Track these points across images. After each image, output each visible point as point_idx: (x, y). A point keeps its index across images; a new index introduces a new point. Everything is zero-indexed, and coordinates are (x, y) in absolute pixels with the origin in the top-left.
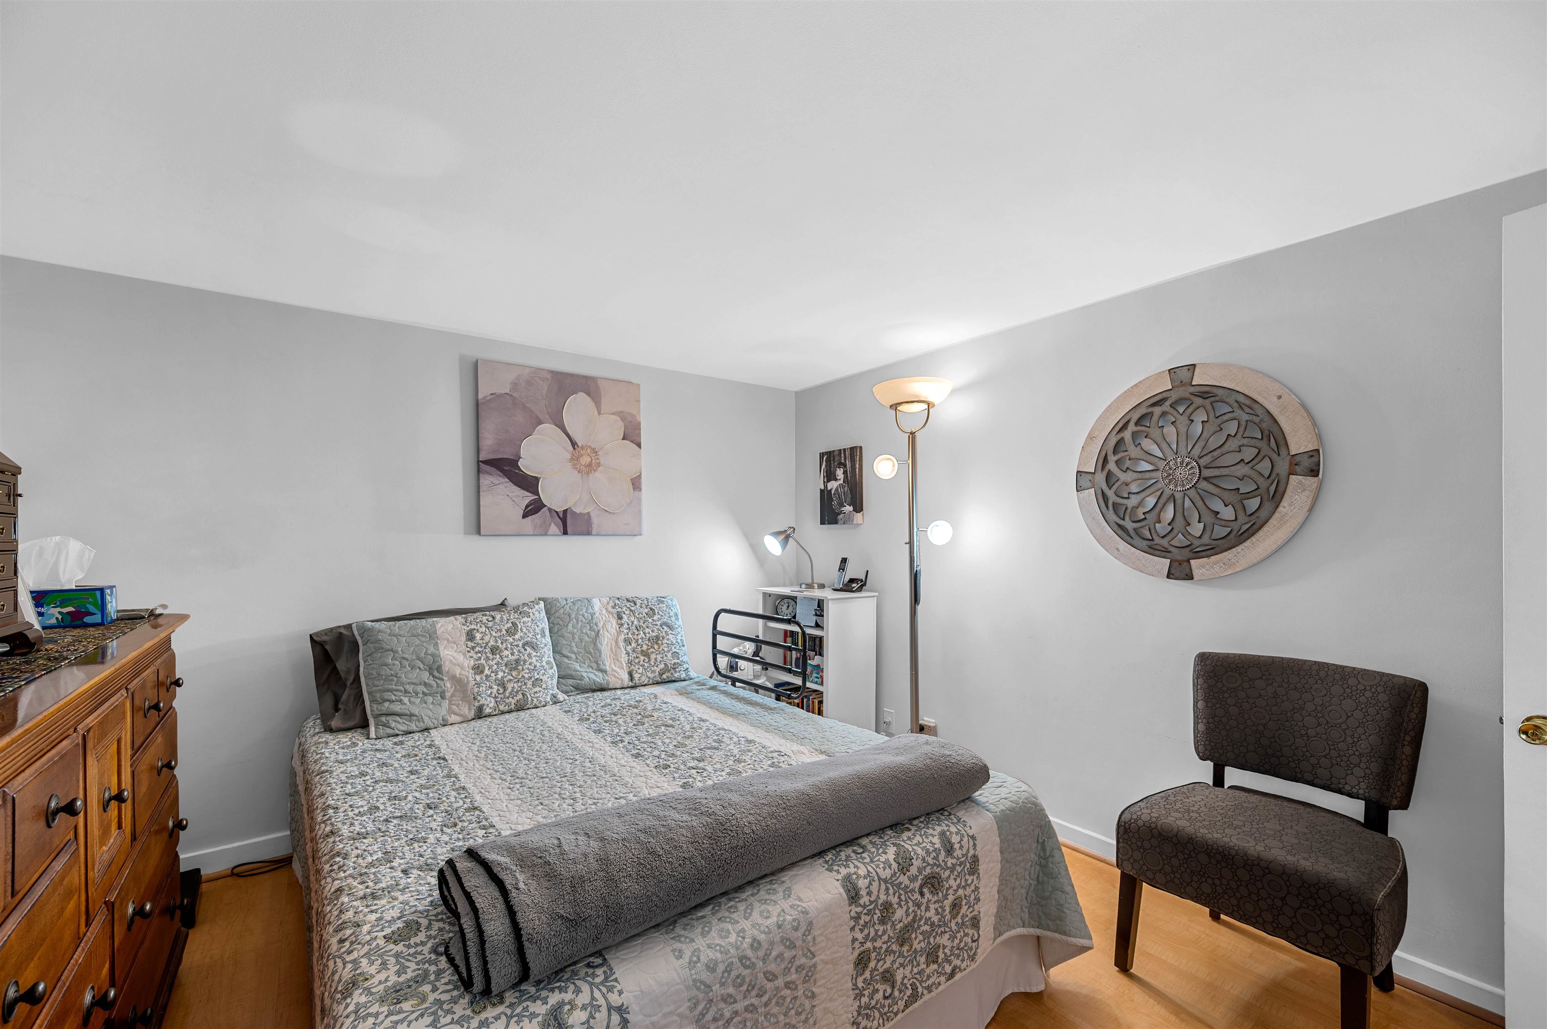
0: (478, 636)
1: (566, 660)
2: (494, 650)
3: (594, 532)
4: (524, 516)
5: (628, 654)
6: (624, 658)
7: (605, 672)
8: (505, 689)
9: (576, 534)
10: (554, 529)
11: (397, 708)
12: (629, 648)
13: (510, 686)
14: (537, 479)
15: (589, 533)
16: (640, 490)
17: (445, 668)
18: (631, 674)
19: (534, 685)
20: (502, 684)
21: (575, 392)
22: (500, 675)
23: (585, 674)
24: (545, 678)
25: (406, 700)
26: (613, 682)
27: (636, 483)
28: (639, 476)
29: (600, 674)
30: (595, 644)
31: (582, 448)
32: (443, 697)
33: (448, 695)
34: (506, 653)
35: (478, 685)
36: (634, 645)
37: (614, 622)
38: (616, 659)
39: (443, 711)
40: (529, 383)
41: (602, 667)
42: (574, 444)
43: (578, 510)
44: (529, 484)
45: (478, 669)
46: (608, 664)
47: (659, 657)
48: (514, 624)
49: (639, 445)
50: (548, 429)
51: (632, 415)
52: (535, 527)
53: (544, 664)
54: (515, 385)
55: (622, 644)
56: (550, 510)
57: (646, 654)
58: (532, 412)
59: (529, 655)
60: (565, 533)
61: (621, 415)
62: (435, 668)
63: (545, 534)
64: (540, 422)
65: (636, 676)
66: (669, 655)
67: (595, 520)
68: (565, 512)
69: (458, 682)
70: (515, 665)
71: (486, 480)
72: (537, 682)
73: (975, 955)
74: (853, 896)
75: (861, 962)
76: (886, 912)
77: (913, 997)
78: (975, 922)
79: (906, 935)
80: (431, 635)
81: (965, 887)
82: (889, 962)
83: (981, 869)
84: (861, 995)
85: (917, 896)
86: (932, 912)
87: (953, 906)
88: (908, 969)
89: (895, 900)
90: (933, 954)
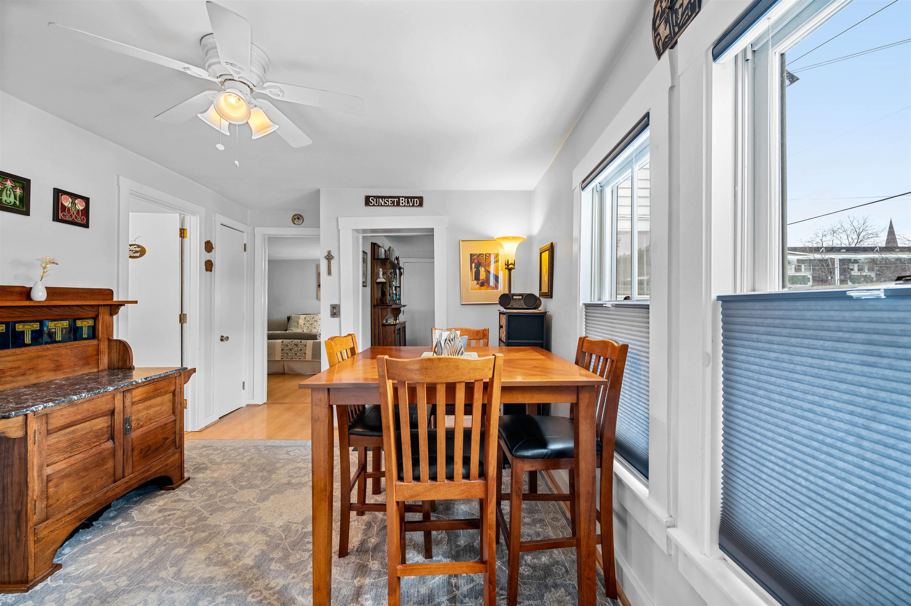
0: (306, 318)
2: (309, 321)
20: (308, 327)
24: (317, 327)
25: (293, 328)
33: (297, 327)
35: (303, 327)
39: (297, 330)
45: (304, 324)
48: (314, 318)
53: (318, 325)
62: (298, 323)
69: (301, 326)
70: (311, 324)
71: (319, 289)
72: (315, 328)
73: (305, 358)
74: (282, 342)
75: (282, 350)
76: (287, 346)
77: (292, 358)
78: (305, 354)
79: (290, 350)
80: (299, 318)
81: (303, 348)
82: (287, 352)
83: (307, 347)
84: (282, 353)
85: (293, 345)
86: (296, 349)
87: (300, 349)
88: (291, 354)
89: (289, 345)
90: (296, 354)
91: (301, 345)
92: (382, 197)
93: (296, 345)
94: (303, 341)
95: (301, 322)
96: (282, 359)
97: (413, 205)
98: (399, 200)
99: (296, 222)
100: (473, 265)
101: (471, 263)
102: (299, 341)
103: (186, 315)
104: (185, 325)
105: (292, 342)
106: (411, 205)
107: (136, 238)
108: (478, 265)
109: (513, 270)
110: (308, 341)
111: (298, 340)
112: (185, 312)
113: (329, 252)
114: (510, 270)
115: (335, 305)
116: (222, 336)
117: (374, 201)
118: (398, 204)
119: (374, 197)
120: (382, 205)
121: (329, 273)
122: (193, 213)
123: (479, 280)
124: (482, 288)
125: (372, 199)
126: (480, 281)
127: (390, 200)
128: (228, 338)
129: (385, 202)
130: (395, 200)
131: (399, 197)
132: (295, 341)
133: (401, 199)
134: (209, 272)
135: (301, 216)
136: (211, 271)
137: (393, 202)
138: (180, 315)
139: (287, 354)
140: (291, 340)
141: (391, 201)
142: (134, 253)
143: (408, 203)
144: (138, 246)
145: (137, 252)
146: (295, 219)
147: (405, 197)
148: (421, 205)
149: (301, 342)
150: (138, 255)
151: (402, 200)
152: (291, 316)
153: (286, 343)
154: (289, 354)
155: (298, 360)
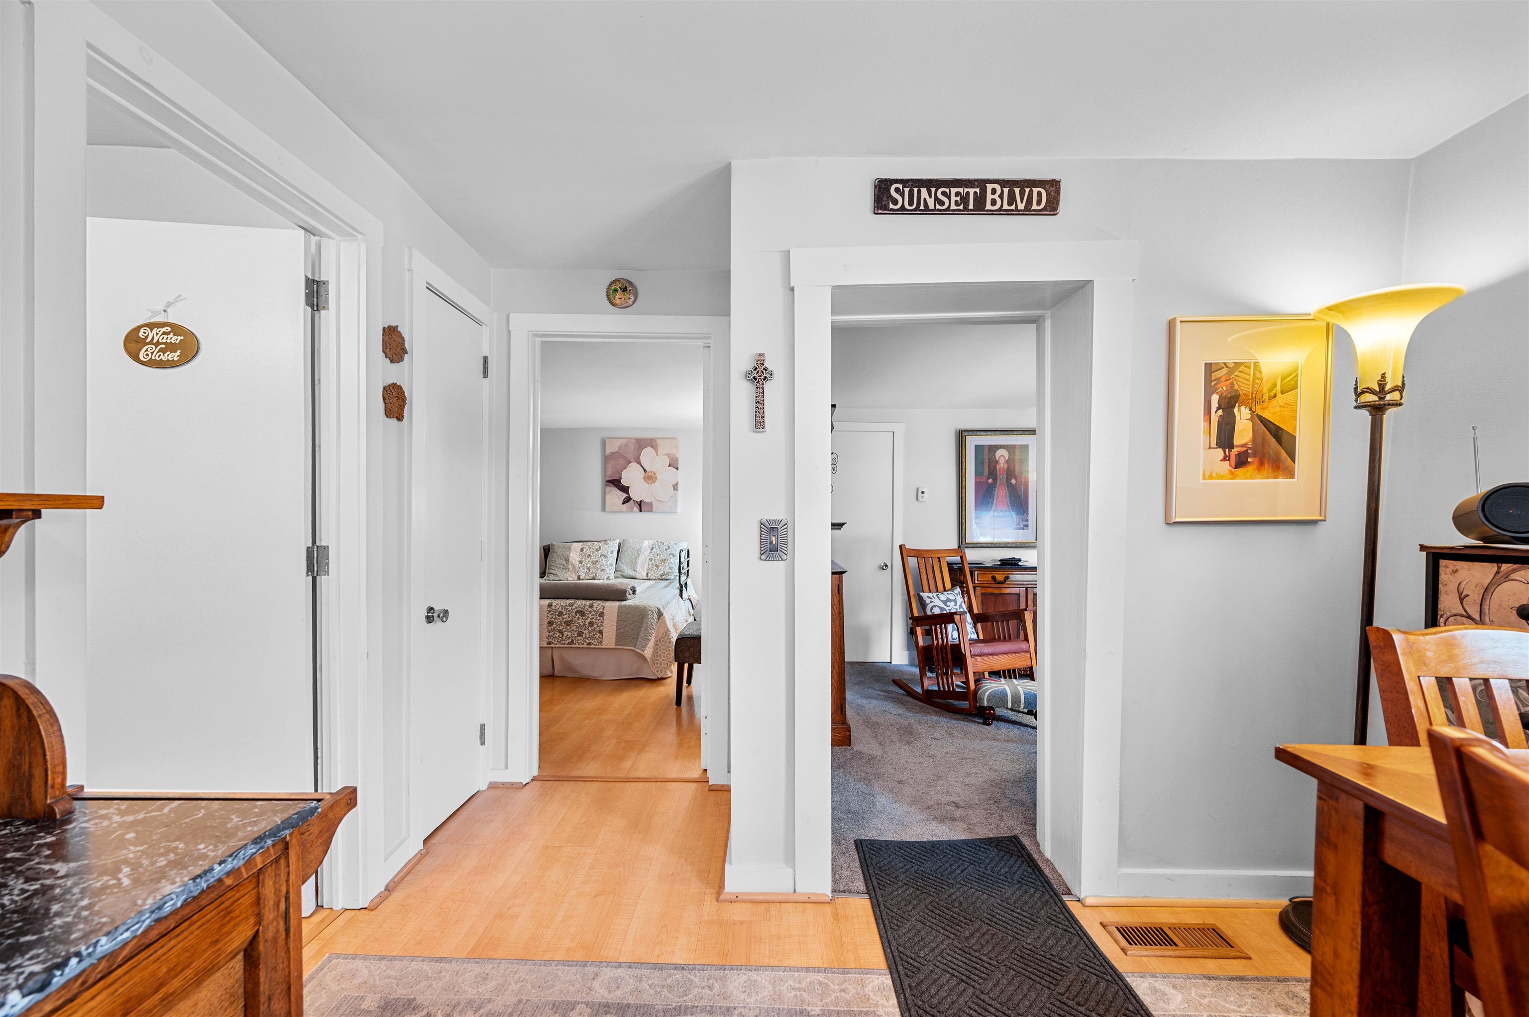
0: (585, 550)
1: (622, 565)
2: (589, 556)
3: (654, 510)
4: (623, 504)
5: (649, 565)
6: (646, 566)
7: (636, 571)
8: (589, 571)
9: (645, 511)
10: (636, 509)
11: (553, 572)
12: (650, 563)
13: (591, 570)
14: (629, 487)
15: (651, 511)
16: (677, 490)
17: (570, 560)
18: (647, 574)
19: (601, 571)
20: (589, 569)
21: (646, 447)
22: (589, 565)
23: (626, 571)
24: (607, 569)
25: (556, 570)
26: (638, 576)
27: (675, 487)
28: (677, 484)
29: (634, 572)
30: (636, 559)
31: (649, 472)
32: (569, 571)
33: (570, 570)
34: (593, 557)
35: (579, 568)
36: (653, 561)
37: (649, 551)
38: (643, 567)
39: (567, 575)
40: (626, 446)
41: (635, 569)
42: (645, 471)
43: (646, 501)
44: (625, 489)
45: (581, 562)
46: (639, 568)
47: (662, 568)
48: (600, 547)
49: (677, 469)
50: (634, 465)
51: (673, 454)
52: (627, 508)
53: (608, 564)
54: (620, 448)
55: (647, 560)
56: (634, 501)
57: (657, 566)
58: (627, 458)
59: (602, 560)
60: (641, 511)
61: (668, 455)
62: (567, 560)
63: (632, 511)
64: (630, 462)
65: (649, 575)
66: (668, 568)
67: (654, 505)
68: (641, 501)
69: (573, 566)
70: (595, 563)
71: (608, 489)
72: (603, 570)
73: (601, 643)
74: (550, 606)
75: (550, 623)
76: (561, 614)
77: (572, 643)
78: (601, 632)
79: (568, 623)
80: (570, 549)
81: (596, 619)
82: (561, 628)
83: (605, 617)
84: (550, 632)
85: (574, 614)
86: (580, 621)
87: (590, 623)
88: (569, 634)
89: (565, 612)
90: (580, 634)
91: (591, 612)
92: (929, 184)
93: (582, 613)
94: (596, 604)
95: (574, 557)
96: (549, 643)
97: (1028, 211)
98: (984, 190)
99: (618, 301)
100: (1215, 399)
101: (1209, 390)
102: (588, 603)
103: (326, 548)
104: (323, 580)
105: (570, 605)
106: (1021, 206)
107: (169, 304)
108: (1229, 404)
109: (1390, 413)
110: (608, 604)
111: (584, 602)
112: (322, 541)
113: (760, 359)
114: (1377, 410)
115: (774, 521)
116: (431, 609)
117: (902, 195)
118: (980, 207)
119: (904, 182)
120: (927, 211)
121: (759, 422)
122: (349, 231)
123: (1231, 446)
124: (1240, 471)
125: (897, 190)
126: (1235, 451)
127: (954, 191)
128: (446, 613)
129: (936, 199)
130: (972, 191)
131: (982, 184)
132: (579, 602)
133: (990, 187)
134: (394, 421)
135: (630, 283)
136: (400, 418)
137: (964, 199)
138: (309, 551)
139: (561, 632)
140: (569, 602)
141: (957, 194)
142: (163, 351)
143: (1012, 200)
144: (176, 329)
145: (170, 347)
146: (616, 290)
147: (1003, 183)
148: (1052, 207)
149: (591, 606)
150: (175, 356)
151: (994, 191)
152: (552, 545)
153: (558, 607)
154: (566, 634)
155: (584, 648)
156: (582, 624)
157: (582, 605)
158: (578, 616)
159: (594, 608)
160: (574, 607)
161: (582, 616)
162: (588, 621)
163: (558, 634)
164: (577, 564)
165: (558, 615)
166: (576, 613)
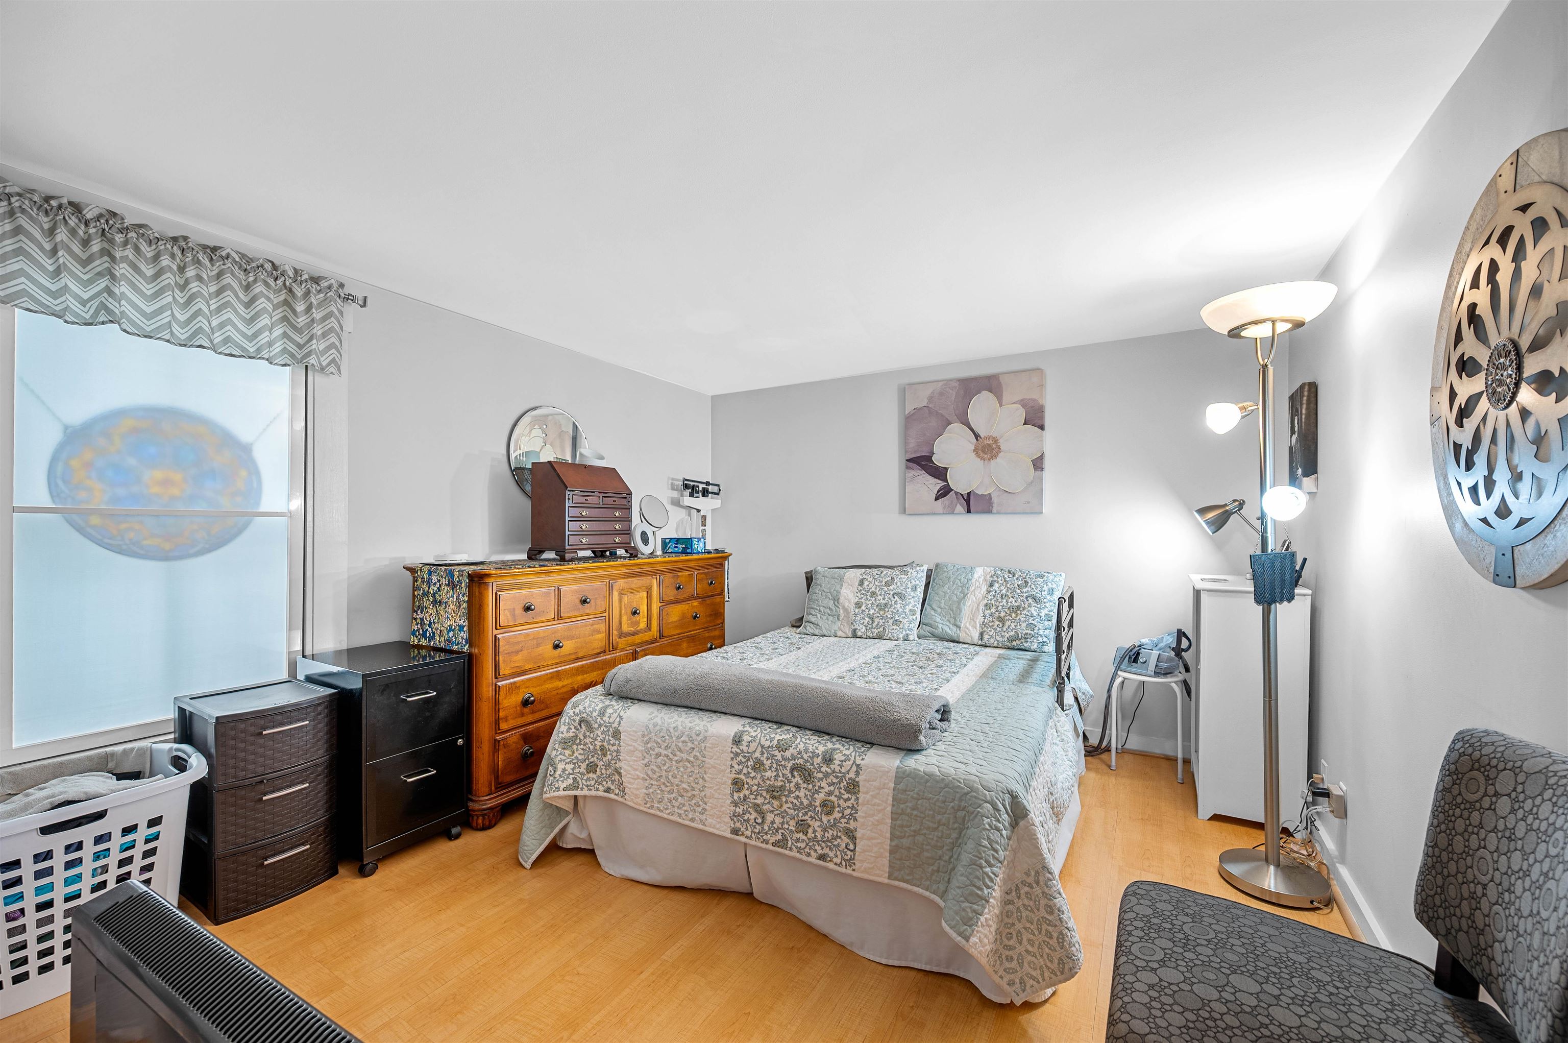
0: (866, 583)
1: (933, 613)
2: (873, 594)
3: (994, 510)
4: (936, 499)
5: (985, 616)
6: (979, 619)
7: (959, 627)
8: (873, 622)
9: (977, 512)
10: (960, 508)
11: (813, 619)
12: (987, 612)
13: (876, 621)
14: (946, 469)
15: (989, 511)
16: (1042, 469)
17: (841, 601)
18: (982, 634)
19: (893, 624)
20: (872, 618)
21: (979, 392)
22: (872, 612)
23: (940, 626)
24: (904, 621)
25: (819, 616)
26: (963, 637)
27: (1038, 464)
28: (1042, 457)
29: (955, 629)
30: (959, 603)
31: (986, 438)
32: (838, 619)
33: (841, 618)
34: (880, 597)
35: (856, 615)
36: (993, 610)
37: (984, 588)
38: (973, 619)
39: (835, 627)
40: (941, 394)
41: (958, 623)
42: (977, 436)
43: (980, 492)
44: (940, 473)
45: (859, 605)
46: (965, 622)
47: (1013, 625)
48: (893, 579)
49: (1042, 427)
50: (956, 427)
51: (1034, 400)
52: (944, 508)
53: (907, 611)
54: (931, 398)
55: (982, 607)
56: (956, 493)
57: (1002, 620)
58: (942, 416)
59: (896, 602)
60: (969, 511)
61: (1023, 403)
62: (836, 600)
63: (952, 513)
64: (949, 423)
65: (986, 637)
66: (1024, 625)
67: (995, 499)
68: (969, 494)
69: (846, 611)
70: (883, 607)
71: (910, 473)
72: (896, 622)
73: (851, 862)
74: (737, 741)
75: (737, 784)
76: (758, 766)
77: (782, 843)
78: (851, 835)
79: (775, 793)
80: (841, 579)
81: (839, 797)
82: (759, 801)
83: (861, 796)
84: (736, 805)
85: (787, 772)
86: (801, 794)
87: (824, 804)
88: (778, 820)
89: (767, 763)
90: (802, 826)
91: (826, 775)
93: (806, 768)
94: (842, 751)
95: (848, 595)
96: (733, 835)
102: (825, 743)
105: (782, 747)
110: (871, 756)
111: (812, 742)
139: (760, 811)
140: (779, 734)
149: (830, 754)
152: (816, 571)
153: (753, 746)
154: (769, 817)
155: (810, 863)
156: (806, 802)
157: (806, 751)
158: (798, 779)
159: (835, 766)
160: (788, 754)
161: (806, 781)
162: (820, 797)
163: (754, 815)
164: (852, 607)
165: (754, 769)
166: (792, 770)
